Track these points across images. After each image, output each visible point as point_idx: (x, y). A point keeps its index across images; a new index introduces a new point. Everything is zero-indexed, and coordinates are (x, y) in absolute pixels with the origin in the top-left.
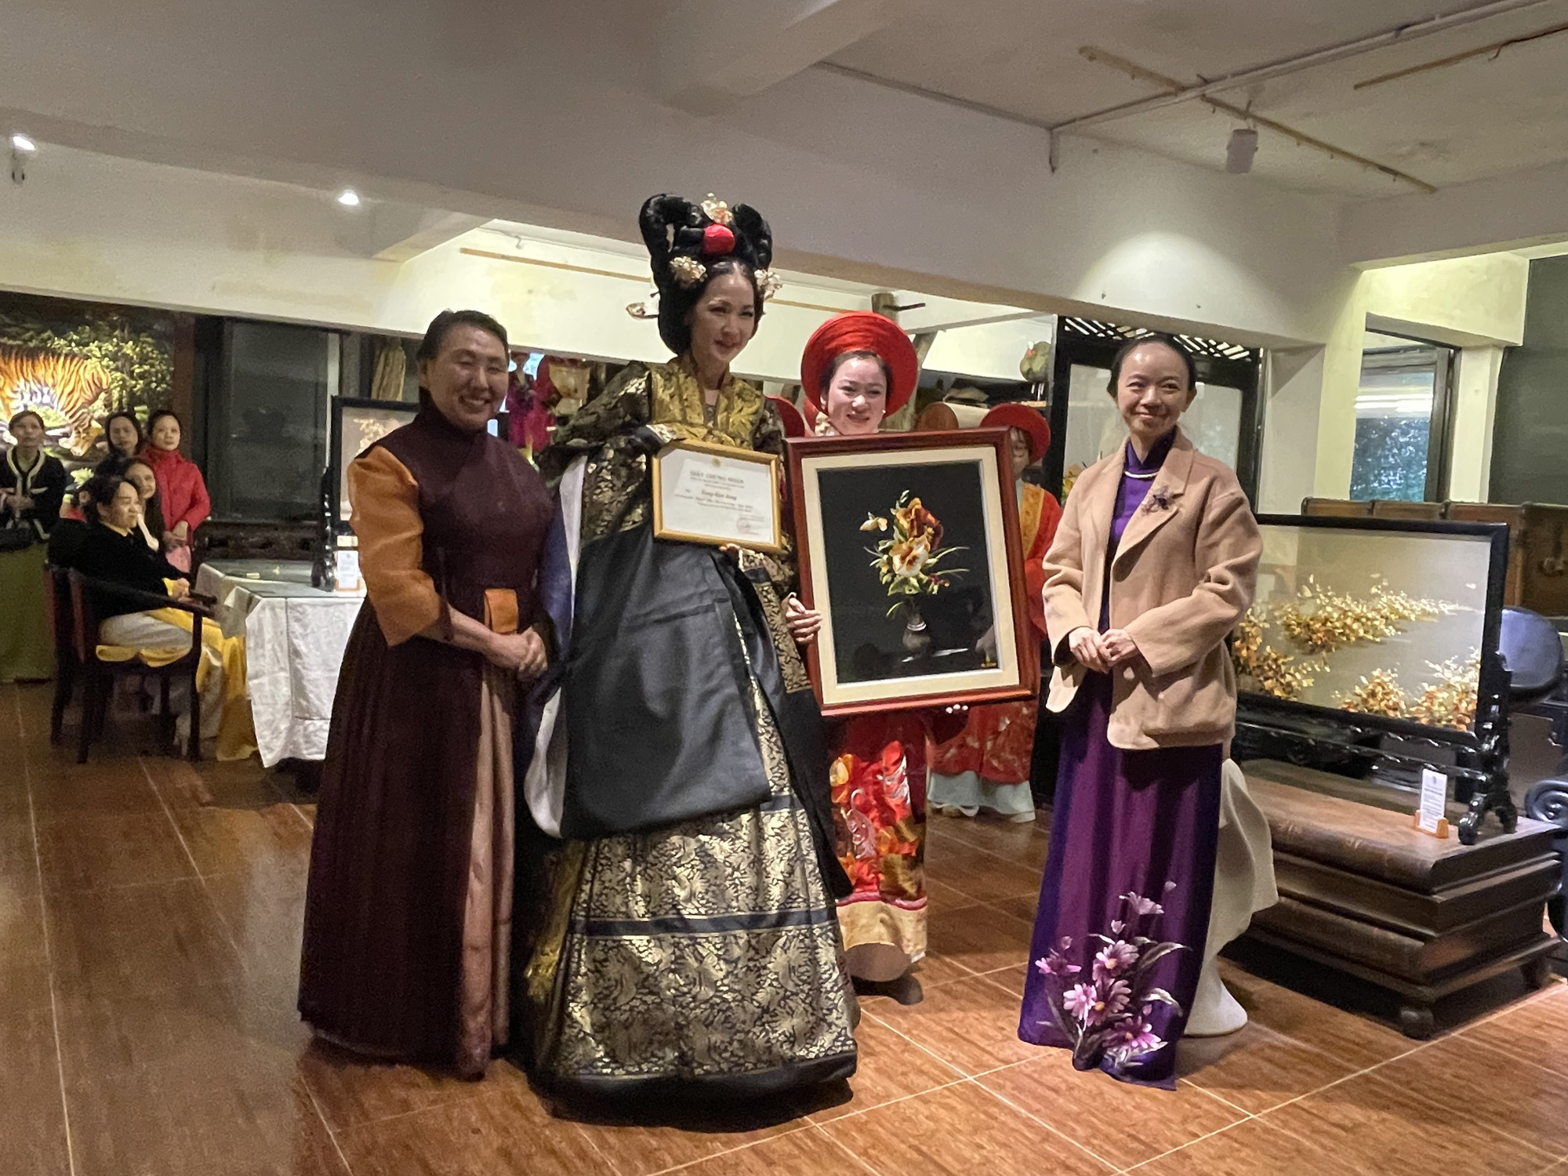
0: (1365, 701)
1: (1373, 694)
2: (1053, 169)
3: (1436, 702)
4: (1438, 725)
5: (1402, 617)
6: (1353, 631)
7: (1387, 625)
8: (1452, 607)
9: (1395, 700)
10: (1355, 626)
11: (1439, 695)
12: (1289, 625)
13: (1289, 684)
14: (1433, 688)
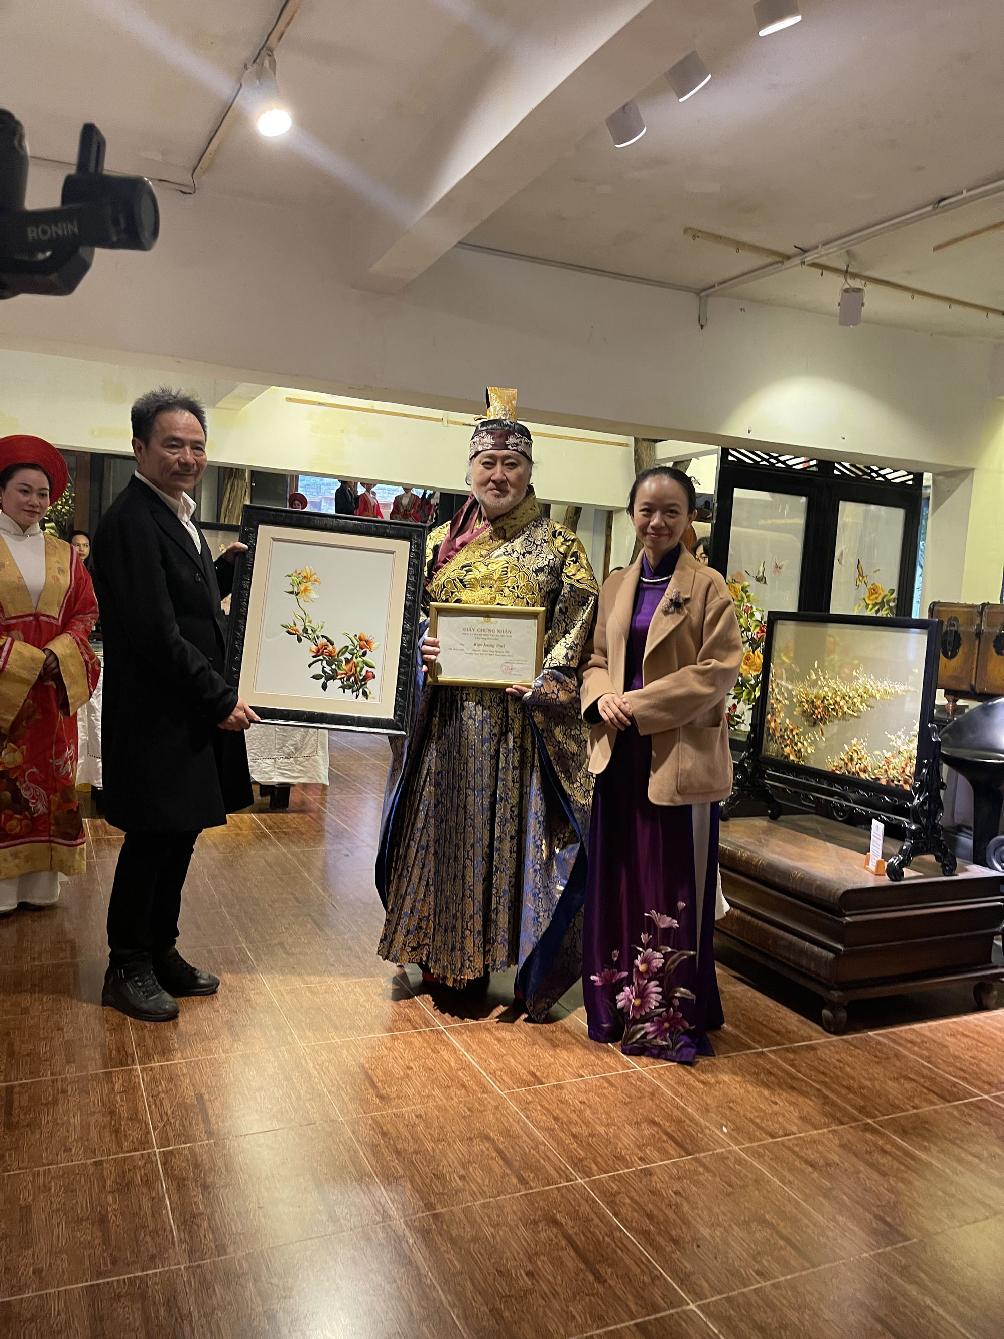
0: (846, 764)
1: (852, 759)
2: (702, 327)
3: (891, 766)
4: (893, 785)
5: (872, 696)
6: (841, 708)
7: (861, 703)
8: (902, 688)
9: (866, 763)
10: (842, 703)
11: (892, 759)
12: (802, 702)
13: (799, 751)
14: (888, 755)
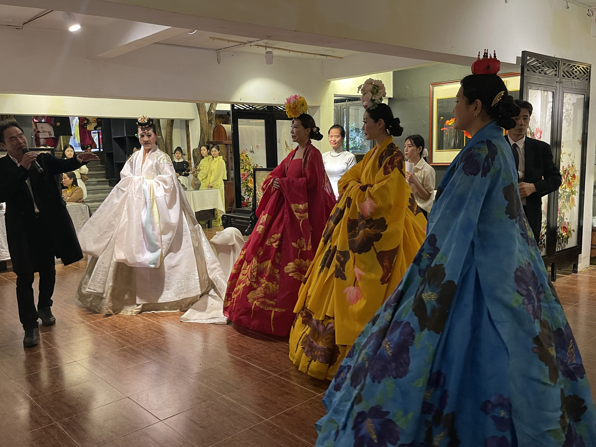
2: (219, 63)
